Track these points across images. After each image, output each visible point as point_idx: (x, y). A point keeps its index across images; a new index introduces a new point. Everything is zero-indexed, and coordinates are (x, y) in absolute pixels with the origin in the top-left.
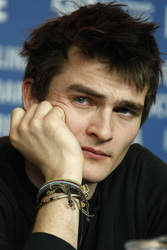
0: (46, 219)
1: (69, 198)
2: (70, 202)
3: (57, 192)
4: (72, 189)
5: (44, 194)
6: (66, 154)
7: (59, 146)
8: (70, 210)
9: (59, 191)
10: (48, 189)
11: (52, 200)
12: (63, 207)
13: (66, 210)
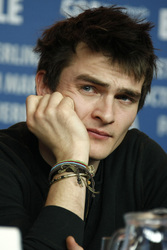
0: (58, 194)
1: (78, 176)
2: (79, 180)
3: (67, 171)
4: (80, 169)
5: (56, 172)
6: (75, 139)
7: (69, 131)
8: (78, 187)
9: (69, 170)
10: (59, 168)
11: (63, 177)
13: (75, 187)
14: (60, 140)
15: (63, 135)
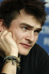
3: (9, 60)
7: (9, 45)
12: (11, 65)
13: (12, 66)
14: (6, 49)
15: (7, 47)
